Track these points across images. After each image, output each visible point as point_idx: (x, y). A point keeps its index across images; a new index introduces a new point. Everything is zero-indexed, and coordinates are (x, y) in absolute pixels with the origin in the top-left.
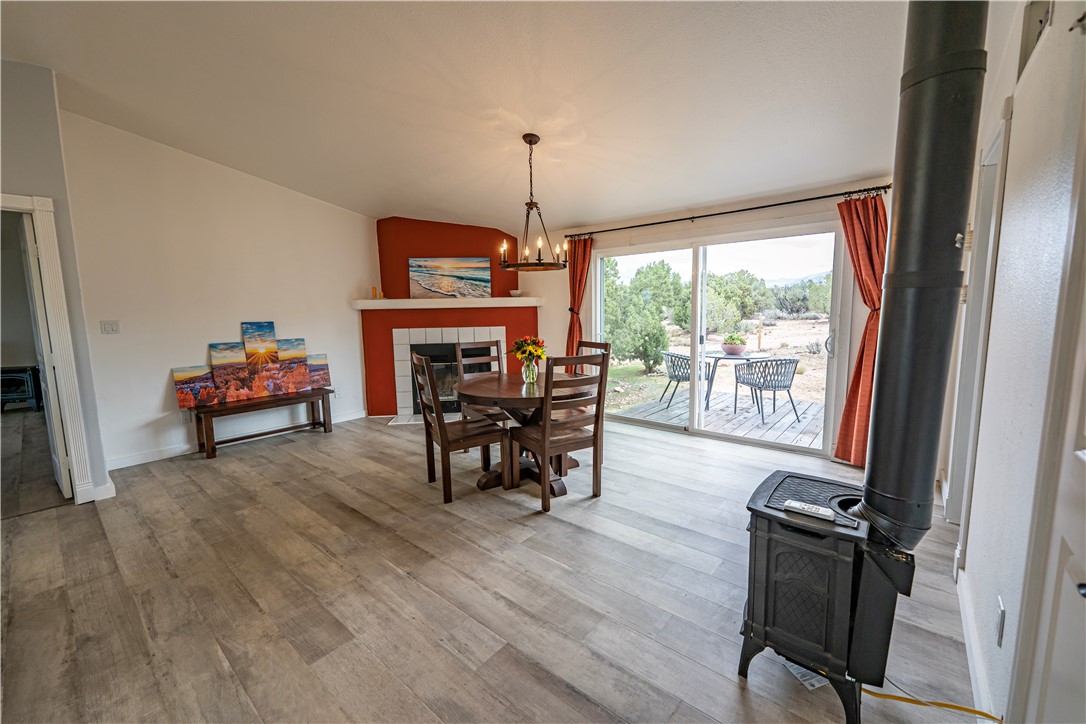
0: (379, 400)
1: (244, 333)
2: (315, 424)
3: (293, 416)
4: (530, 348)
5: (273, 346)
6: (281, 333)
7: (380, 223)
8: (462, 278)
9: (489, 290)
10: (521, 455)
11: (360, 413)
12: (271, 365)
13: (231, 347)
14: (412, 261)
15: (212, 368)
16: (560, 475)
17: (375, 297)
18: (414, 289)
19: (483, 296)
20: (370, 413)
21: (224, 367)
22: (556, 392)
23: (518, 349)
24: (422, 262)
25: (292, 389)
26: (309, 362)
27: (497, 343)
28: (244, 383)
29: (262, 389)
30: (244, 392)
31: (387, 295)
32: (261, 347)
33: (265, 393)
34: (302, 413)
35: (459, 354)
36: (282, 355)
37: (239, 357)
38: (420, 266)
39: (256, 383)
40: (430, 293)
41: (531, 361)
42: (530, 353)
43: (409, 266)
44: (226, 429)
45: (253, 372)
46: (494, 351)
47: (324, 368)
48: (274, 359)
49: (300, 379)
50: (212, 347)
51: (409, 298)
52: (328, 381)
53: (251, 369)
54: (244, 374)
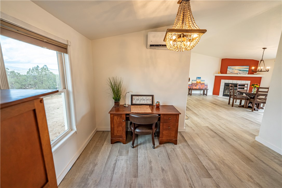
0: (216, 92)
1: (197, 79)
2: (204, 94)
3: (201, 92)
4: (256, 86)
5: (200, 81)
6: (201, 79)
7: (222, 59)
8: (240, 70)
9: (248, 73)
10: (249, 104)
11: (212, 94)
12: (199, 84)
13: (195, 81)
14: (228, 67)
15: (192, 83)
16: (258, 109)
17: (219, 73)
18: (228, 72)
19: (245, 74)
20: (213, 94)
21: (193, 83)
22: (259, 93)
23: (253, 85)
24: (231, 67)
25: (202, 88)
26: (205, 84)
27: (247, 84)
28: (196, 86)
29: (198, 87)
30: (195, 87)
31: (221, 73)
32: (198, 81)
33: (198, 88)
34: (202, 92)
35: (238, 85)
36: (201, 82)
37: (195, 82)
38: (230, 68)
39: (197, 86)
40: (232, 73)
41: (255, 88)
42: (255, 86)
43: (228, 68)
44: (193, 92)
45: (197, 85)
46: (246, 86)
47: (207, 85)
48: (200, 83)
49: (203, 86)
50: (192, 80)
51: (226, 74)
52: (207, 87)
53: (197, 84)
54: (196, 85)
